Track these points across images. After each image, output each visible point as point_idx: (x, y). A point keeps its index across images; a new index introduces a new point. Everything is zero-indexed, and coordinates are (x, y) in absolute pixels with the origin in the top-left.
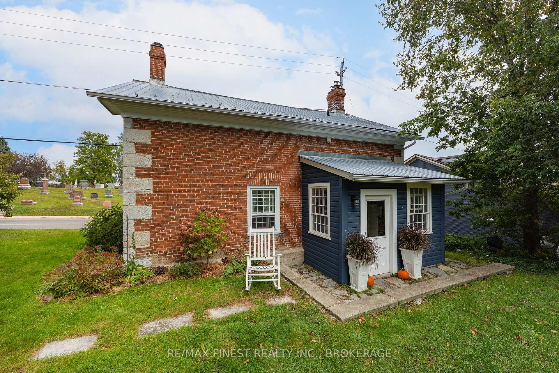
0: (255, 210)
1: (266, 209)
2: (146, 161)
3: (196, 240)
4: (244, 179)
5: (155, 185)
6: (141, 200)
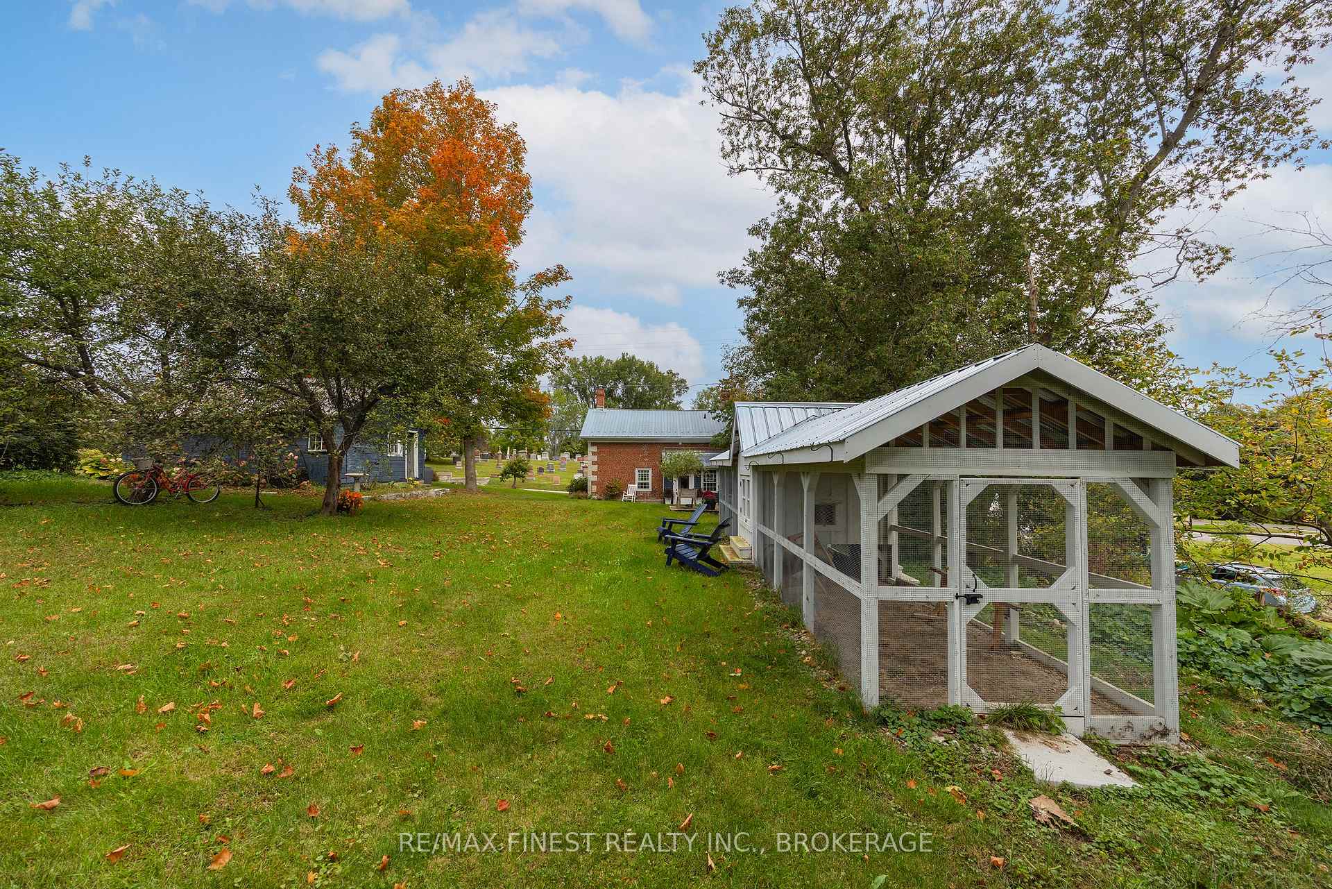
0: (639, 479)
1: (645, 479)
2: (595, 458)
3: (611, 488)
4: (634, 465)
5: (598, 467)
6: (594, 473)
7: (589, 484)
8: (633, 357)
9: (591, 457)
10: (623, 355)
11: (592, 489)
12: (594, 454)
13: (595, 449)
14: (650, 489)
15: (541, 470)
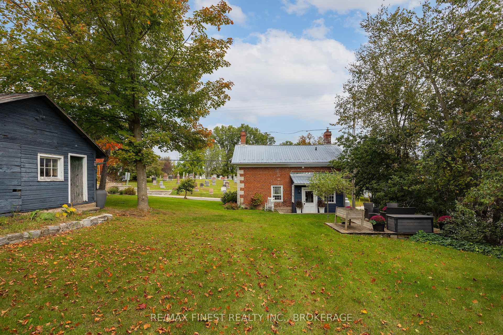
0: (274, 193)
1: (278, 193)
2: (242, 179)
3: (255, 200)
4: (270, 183)
5: (245, 185)
6: (241, 189)
7: (238, 197)
8: (248, 126)
9: (238, 179)
10: (242, 125)
11: (240, 200)
12: (241, 175)
13: (242, 172)
14: (282, 200)
15: (202, 185)
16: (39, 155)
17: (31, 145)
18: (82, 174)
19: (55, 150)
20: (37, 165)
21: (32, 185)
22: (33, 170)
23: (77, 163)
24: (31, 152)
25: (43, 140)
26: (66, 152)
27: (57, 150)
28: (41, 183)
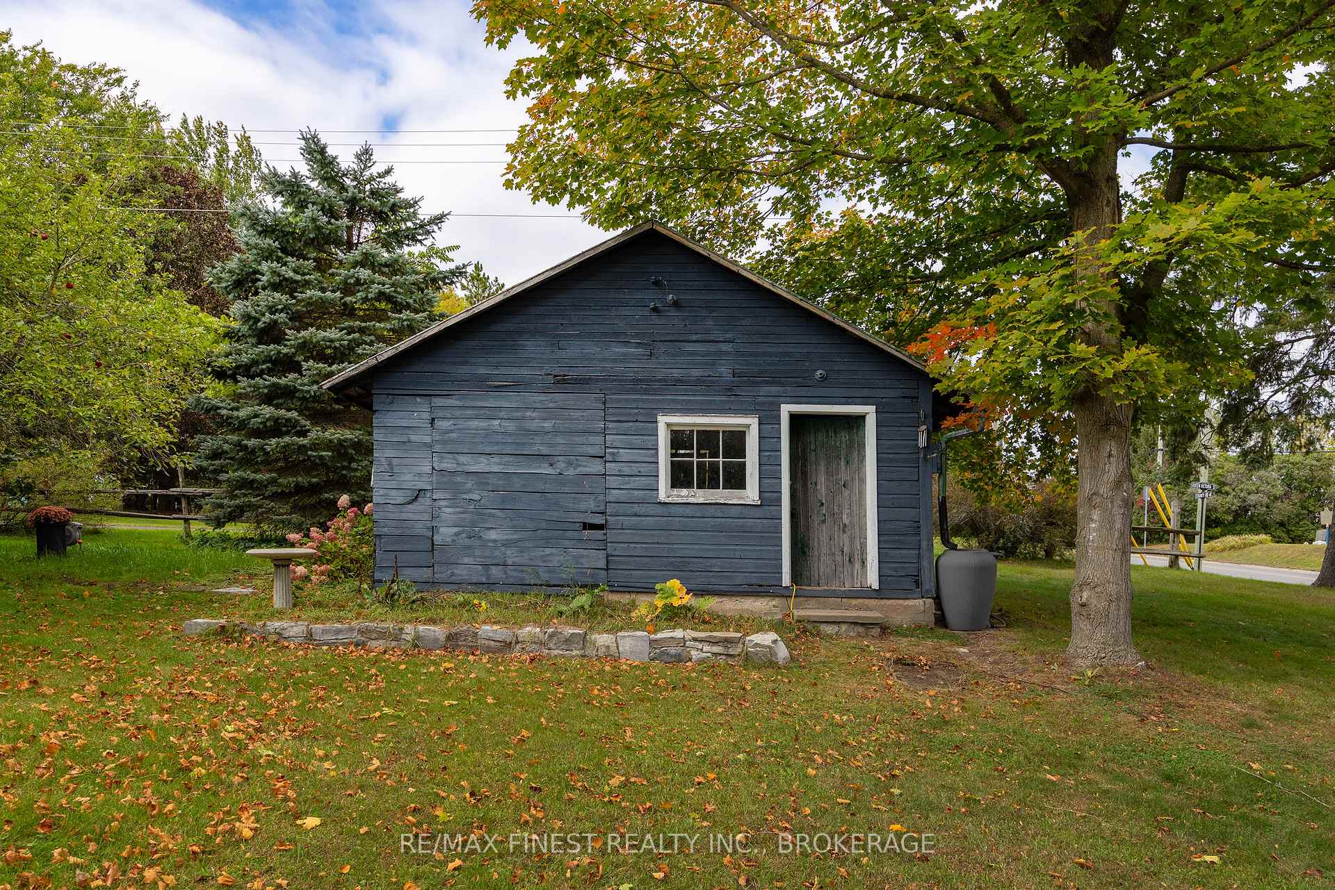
16: (663, 420)
17: (635, 391)
18: (862, 481)
19: (724, 398)
20: (657, 454)
21: (641, 513)
22: (644, 469)
23: (844, 437)
24: (636, 414)
25: (677, 373)
26: (772, 403)
27: (733, 398)
28: (674, 509)
